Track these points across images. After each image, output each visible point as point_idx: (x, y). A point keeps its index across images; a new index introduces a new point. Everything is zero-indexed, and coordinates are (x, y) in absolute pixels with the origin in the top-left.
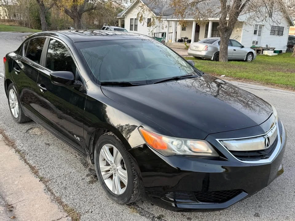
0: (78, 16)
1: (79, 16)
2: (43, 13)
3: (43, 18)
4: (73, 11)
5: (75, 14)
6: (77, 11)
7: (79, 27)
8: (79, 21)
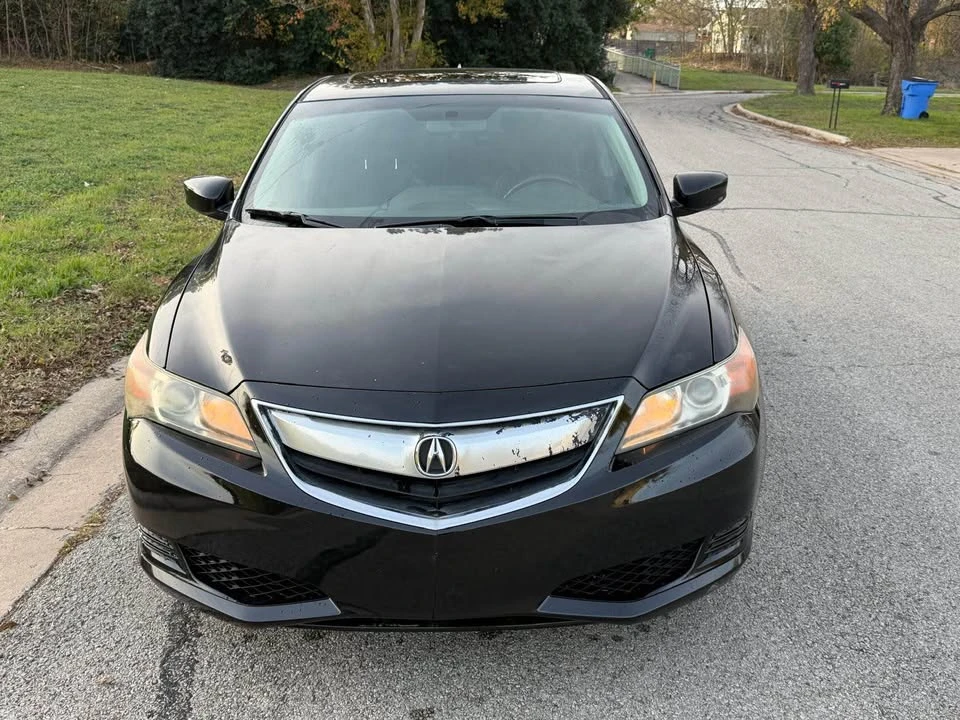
0: (909, 34)
1: (912, 34)
2: (810, 29)
3: (808, 45)
4: (893, 17)
5: (898, 26)
6: (906, 17)
7: (907, 71)
8: (911, 49)
